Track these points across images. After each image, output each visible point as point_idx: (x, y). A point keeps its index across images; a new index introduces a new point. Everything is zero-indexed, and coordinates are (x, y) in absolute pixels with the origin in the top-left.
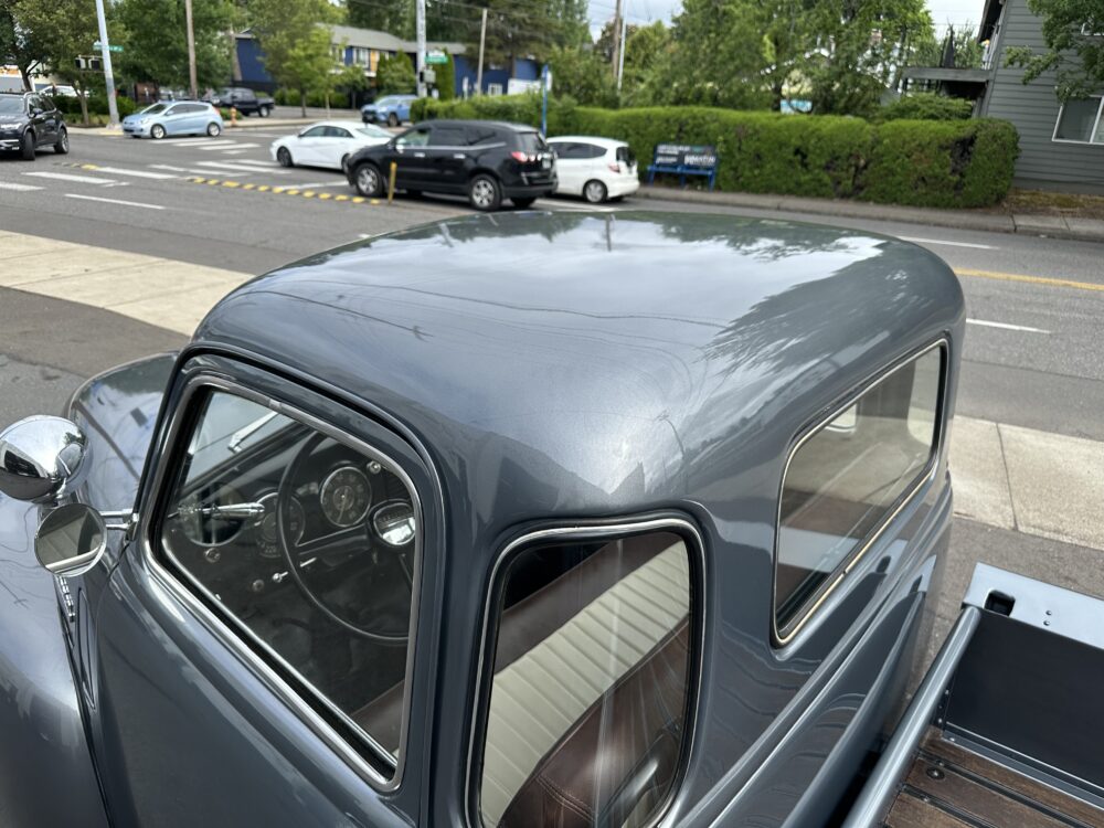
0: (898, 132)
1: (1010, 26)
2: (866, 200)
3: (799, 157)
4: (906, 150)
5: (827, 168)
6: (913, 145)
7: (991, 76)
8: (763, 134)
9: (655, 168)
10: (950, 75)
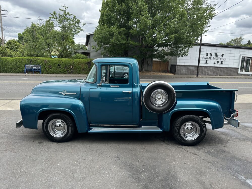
0: (77, 61)
1: (91, 43)
2: (74, 74)
3: (59, 66)
4: (79, 64)
5: (65, 68)
6: (80, 63)
7: (90, 52)
8: (51, 62)
9: (26, 70)
10: (83, 51)
